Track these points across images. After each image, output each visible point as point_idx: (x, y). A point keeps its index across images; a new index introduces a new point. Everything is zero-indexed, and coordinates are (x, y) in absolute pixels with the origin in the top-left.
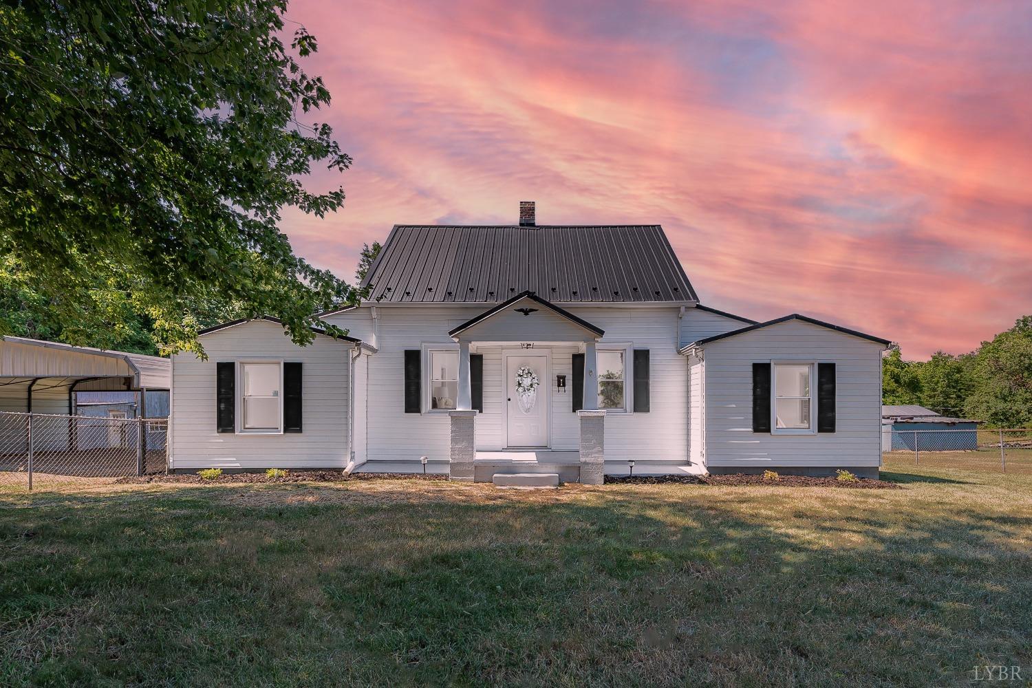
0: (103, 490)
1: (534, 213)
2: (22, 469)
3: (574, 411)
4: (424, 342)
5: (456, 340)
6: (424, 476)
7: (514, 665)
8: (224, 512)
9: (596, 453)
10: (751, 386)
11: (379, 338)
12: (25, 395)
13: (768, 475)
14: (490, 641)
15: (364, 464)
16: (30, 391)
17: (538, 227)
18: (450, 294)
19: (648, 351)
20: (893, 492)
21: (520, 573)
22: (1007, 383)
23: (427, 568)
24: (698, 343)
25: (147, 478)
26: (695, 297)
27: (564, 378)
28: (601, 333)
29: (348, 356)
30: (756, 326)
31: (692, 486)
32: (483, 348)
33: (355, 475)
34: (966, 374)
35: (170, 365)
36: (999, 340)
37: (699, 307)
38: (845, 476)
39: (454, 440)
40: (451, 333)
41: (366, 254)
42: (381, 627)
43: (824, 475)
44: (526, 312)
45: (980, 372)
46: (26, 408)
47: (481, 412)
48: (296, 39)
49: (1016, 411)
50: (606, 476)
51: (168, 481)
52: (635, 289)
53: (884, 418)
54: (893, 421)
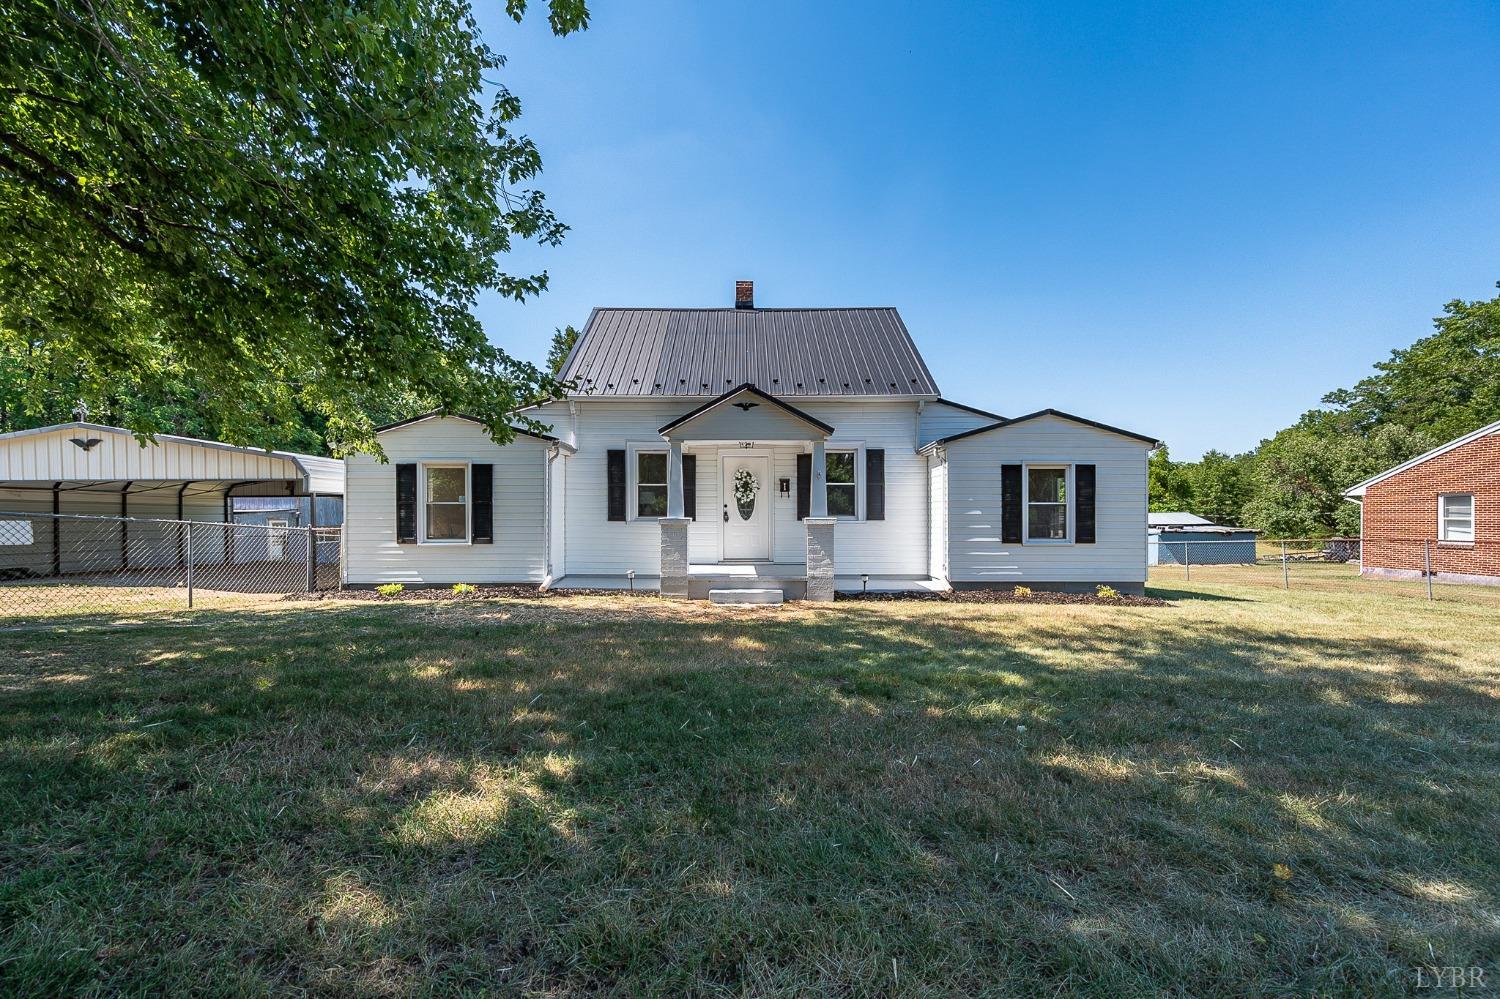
0: (272, 606)
1: (751, 294)
2: (181, 584)
3: (799, 519)
4: (629, 441)
5: (667, 439)
6: (632, 592)
7: (755, 790)
8: (416, 631)
9: (825, 566)
10: (1000, 491)
11: (579, 436)
12: (175, 501)
13: (1019, 591)
14: (725, 765)
15: (562, 579)
16: (180, 496)
17: (756, 309)
18: (658, 386)
19: (883, 451)
20: (1159, 609)
21: (752, 696)
22: (1290, 488)
23: (650, 691)
24: (940, 442)
25: (319, 594)
26: (936, 389)
27: (787, 481)
28: (831, 430)
29: (543, 457)
30: (1005, 422)
31: (933, 603)
32: (696, 448)
33: (554, 592)
34: (1244, 478)
35: (344, 467)
36: (1282, 437)
37: (941, 401)
38: (1106, 592)
39: (665, 552)
40: (660, 431)
41: (558, 340)
42: (608, 751)
43: (1082, 591)
44: (746, 407)
45: (1261, 476)
46: (176, 516)
47: (694, 520)
48: (497, 102)
49: (1301, 519)
50: (836, 592)
51: (342, 597)
52: (868, 381)
53: (1150, 527)
54: (1160, 531)
